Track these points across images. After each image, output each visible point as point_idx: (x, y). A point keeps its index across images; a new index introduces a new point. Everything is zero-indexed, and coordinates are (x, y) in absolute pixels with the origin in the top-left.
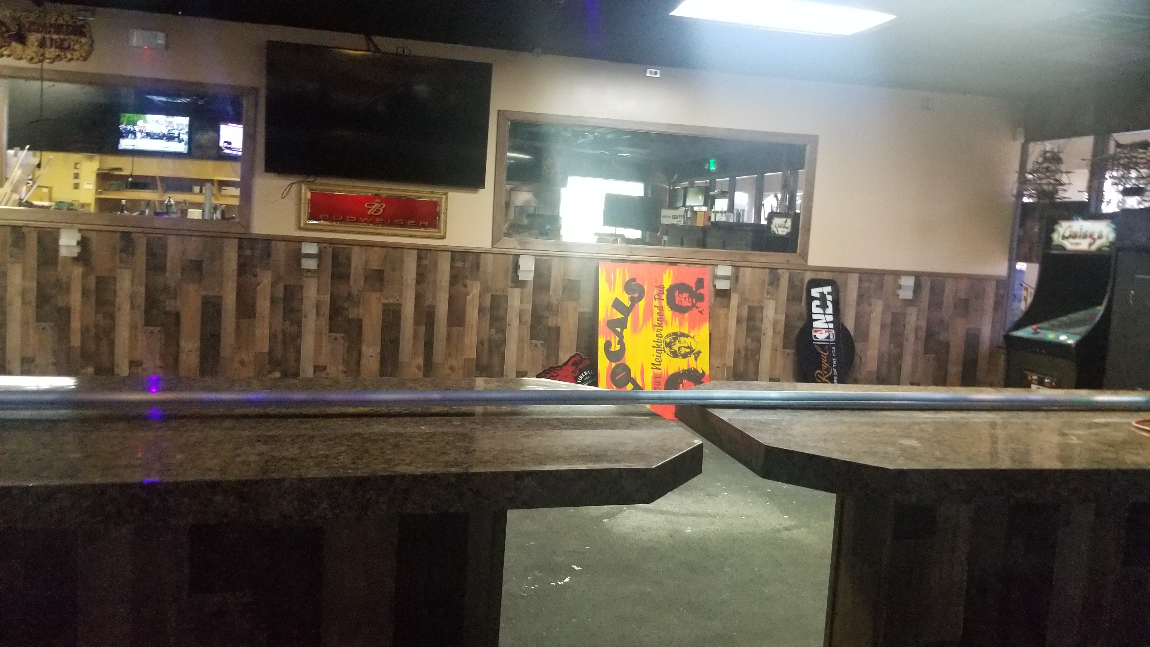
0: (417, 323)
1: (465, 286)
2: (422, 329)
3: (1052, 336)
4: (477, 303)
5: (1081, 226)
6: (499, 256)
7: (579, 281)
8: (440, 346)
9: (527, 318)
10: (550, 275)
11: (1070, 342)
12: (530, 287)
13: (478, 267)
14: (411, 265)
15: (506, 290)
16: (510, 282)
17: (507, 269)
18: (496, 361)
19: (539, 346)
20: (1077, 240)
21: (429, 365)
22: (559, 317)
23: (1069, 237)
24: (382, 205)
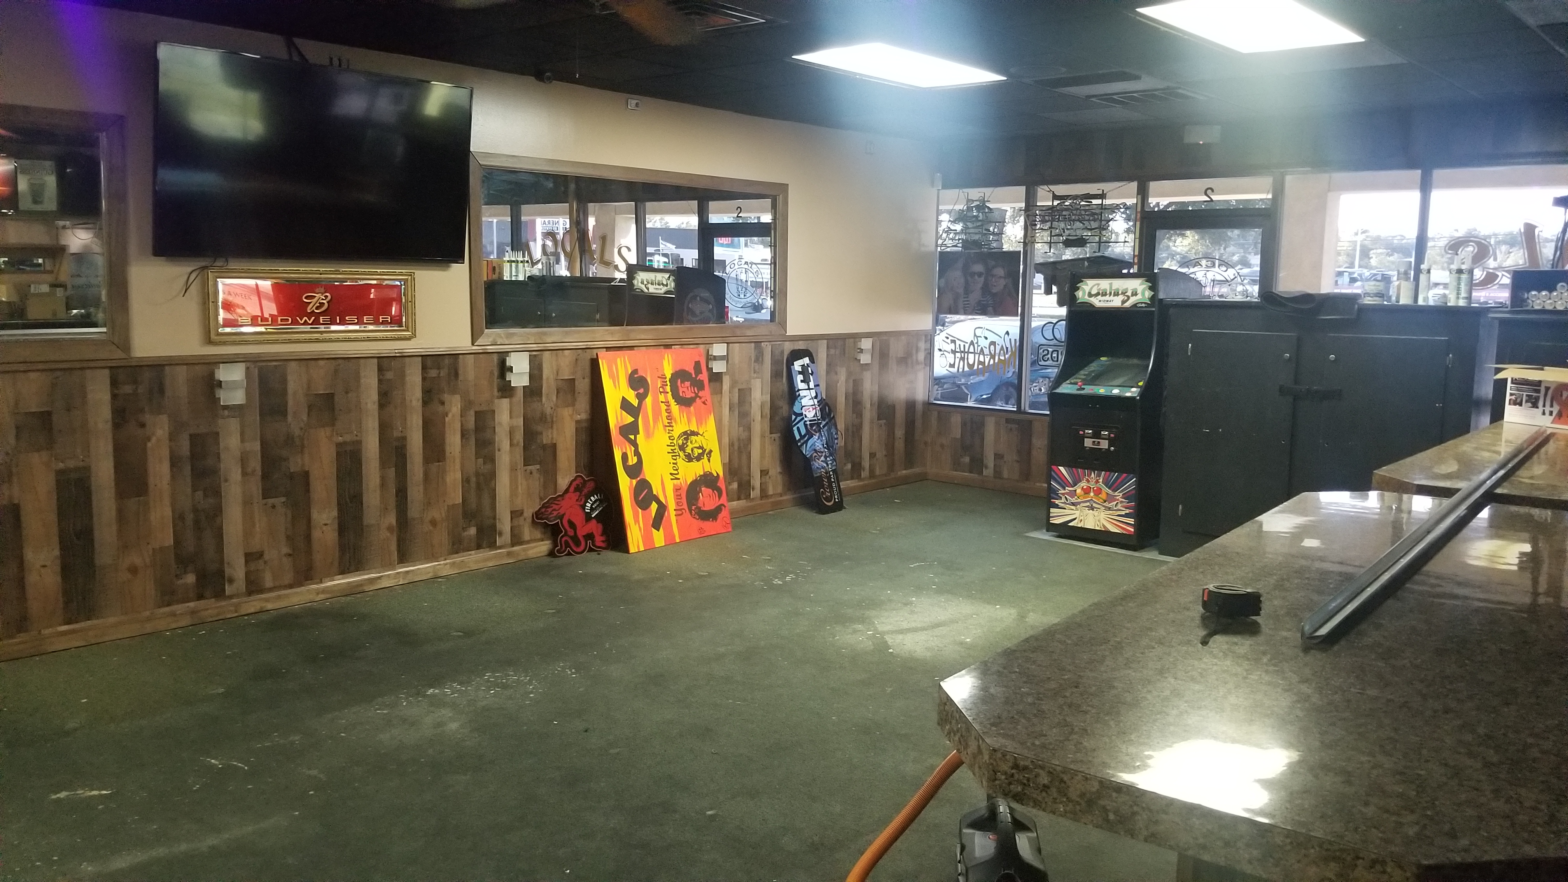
0: (384, 465)
1: (443, 403)
2: (392, 472)
3: (1102, 391)
4: (458, 426)
5: (1111, 284)
6: (481, 356)
7: (574, 380)
8: (416, 493)
9: (519, 437)
10: (542, 375)
11: (1128, 394)
12: (520, 394)
13: (457, 375)
14: (370, 381)
15: (492, 402)
16: (496, 390)
17: (492, 373)
18: (486, 501)
19: (535, 473)
20: (1107, 298)
21: (403, 523)
22: (555, 430)
23: (1098, 294)
24: (326, 297)
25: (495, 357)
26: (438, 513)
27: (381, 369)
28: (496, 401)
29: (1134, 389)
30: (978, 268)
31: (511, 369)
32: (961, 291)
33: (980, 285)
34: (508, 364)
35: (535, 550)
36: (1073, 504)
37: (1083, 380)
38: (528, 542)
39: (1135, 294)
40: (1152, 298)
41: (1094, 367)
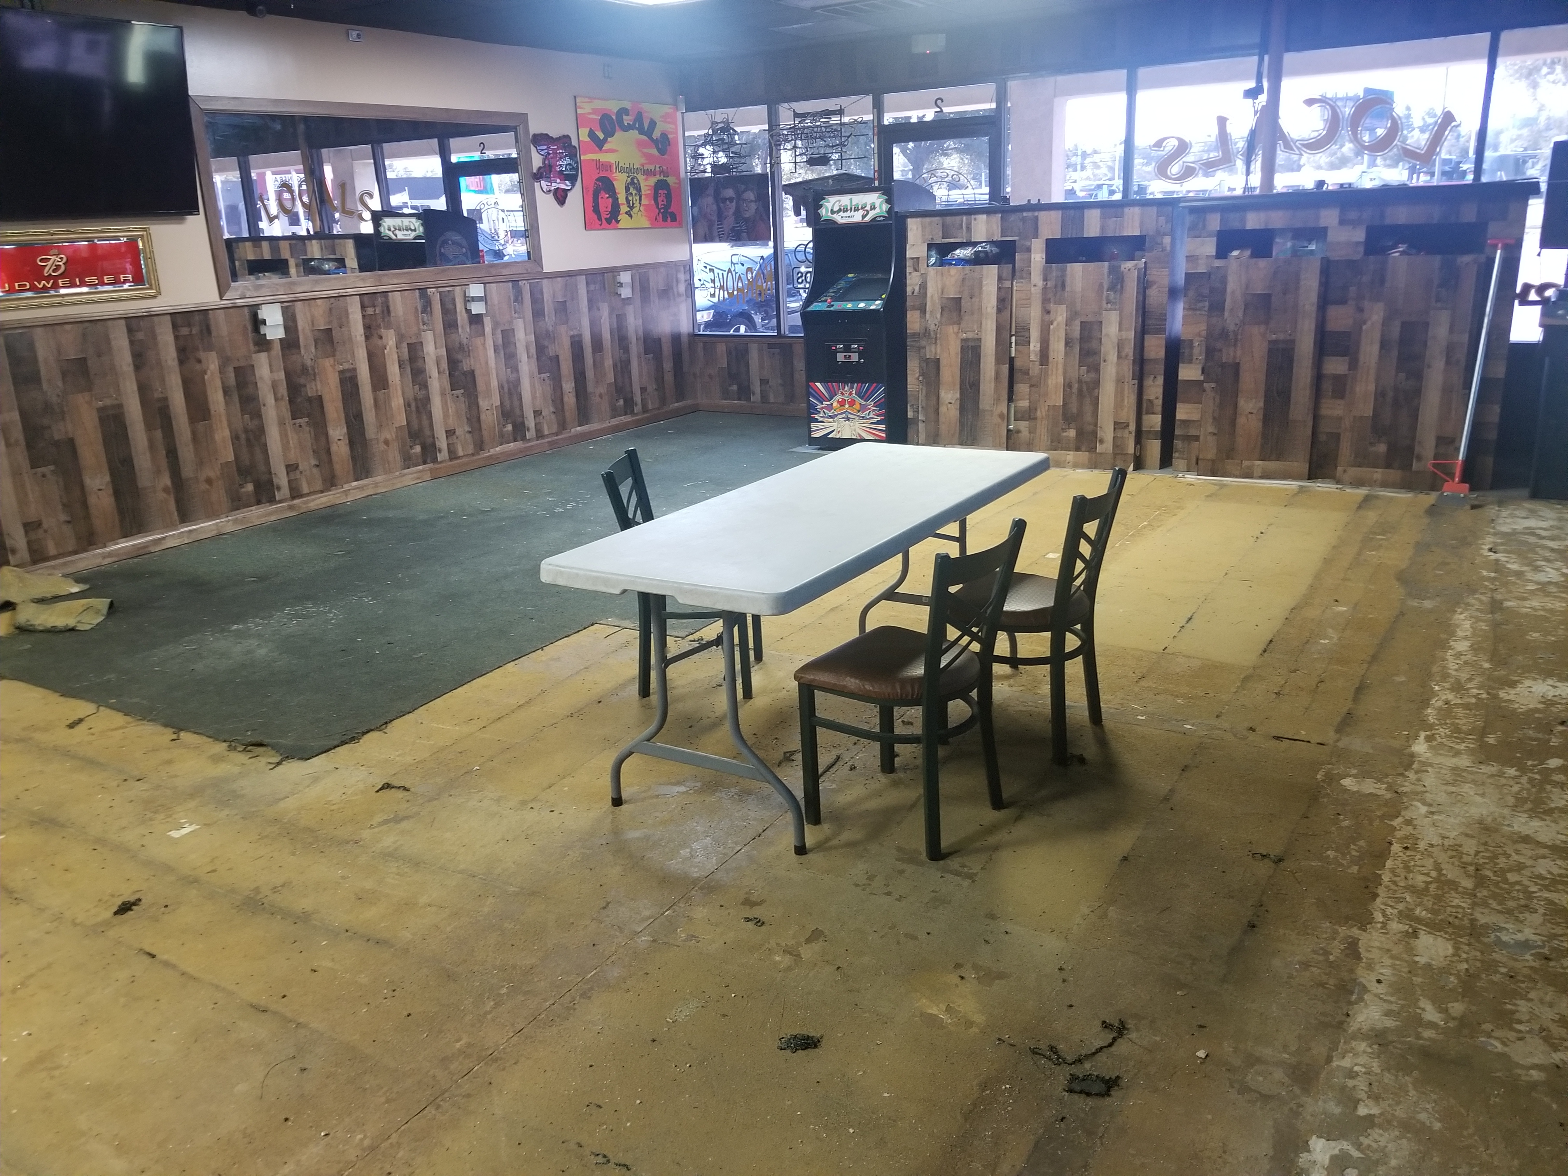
0: (149, 427)
1: (199, 361)
2: (158, 434)
3: (849, 306)
4: (218, 383)
5: (851, 200)
6: (231, 310)
7: (330, 329)
8: (186, 452)
9: (283, 390)
10: (296, 326)
11: (873, 307)
12: (277, 347)
13: (209, 332)
14: (121, 342)
15: (251, 357)
16: (251, 345)
17: (245, 327)
18: (259, 456)
19: (304, 425)
20: (848, 214)
21: (179, 485)
22: (318, 383)
23: (839, 211)
24: (61, 258)
25: (246, 310)
26: (211, 472)
27: (130, 330)
28: (254, 355)
29: (878, 302)
30: (729, 193)
31: (264, 322)
32: (714, 218)
33: (732, 211)
34: (260, 317)
35: (316, 502)
36: (831, 417)
37: (832, 297)
38: (308, 495)
39: (873, 208)
40: (889, 211)
41: (842, 284)
